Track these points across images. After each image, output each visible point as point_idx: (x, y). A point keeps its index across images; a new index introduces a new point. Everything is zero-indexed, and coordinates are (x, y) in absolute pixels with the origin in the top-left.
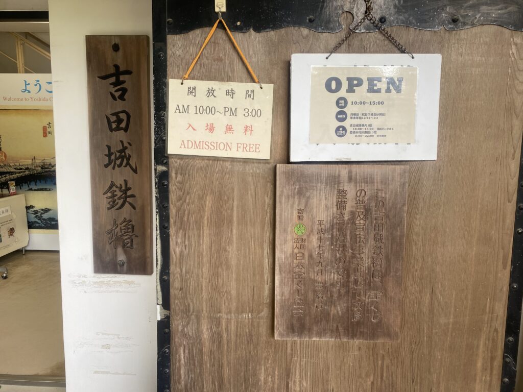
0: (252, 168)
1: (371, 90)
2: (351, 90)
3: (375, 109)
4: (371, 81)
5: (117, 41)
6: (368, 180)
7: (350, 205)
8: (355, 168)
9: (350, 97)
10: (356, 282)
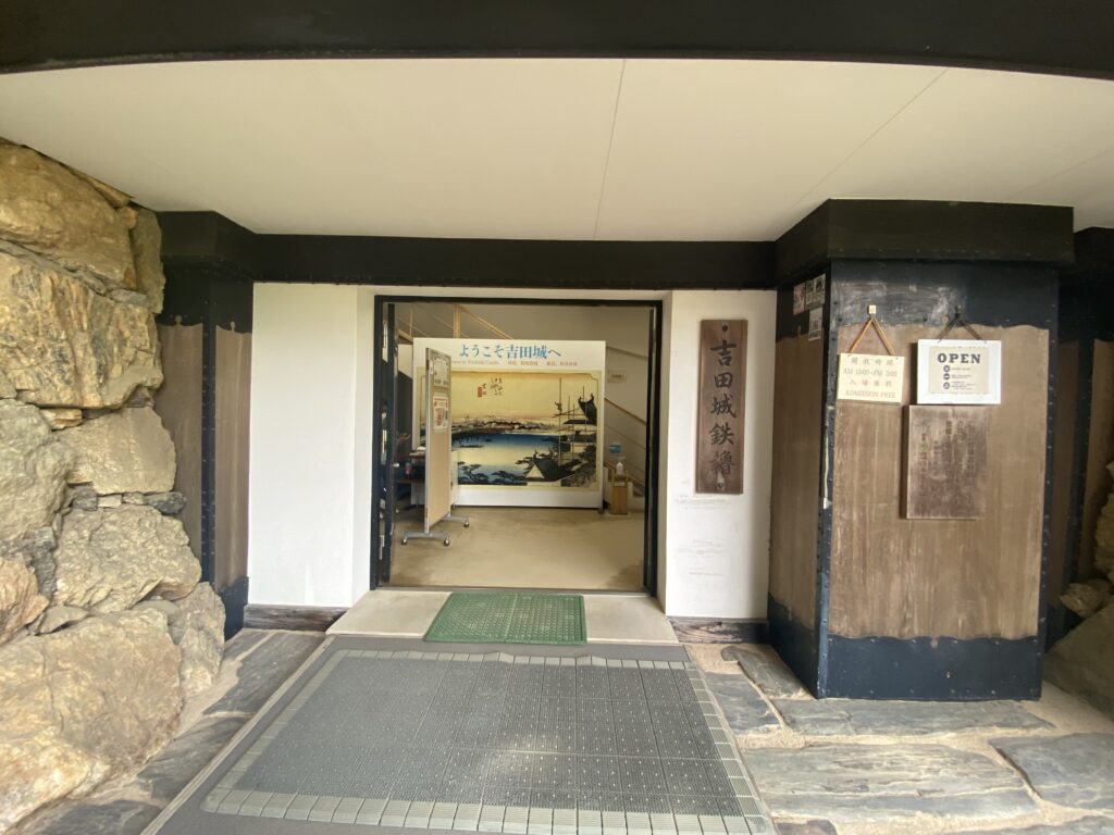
0: (888, 408)
1: (963, 361)
2: (952, 361)
3: (966, 373)
4: (963, 356)
5: (726, 324)
6: (964, 415)
7: (954, 431)
8: (957, 408)
9: (952, 365)
10: (957, 480)
